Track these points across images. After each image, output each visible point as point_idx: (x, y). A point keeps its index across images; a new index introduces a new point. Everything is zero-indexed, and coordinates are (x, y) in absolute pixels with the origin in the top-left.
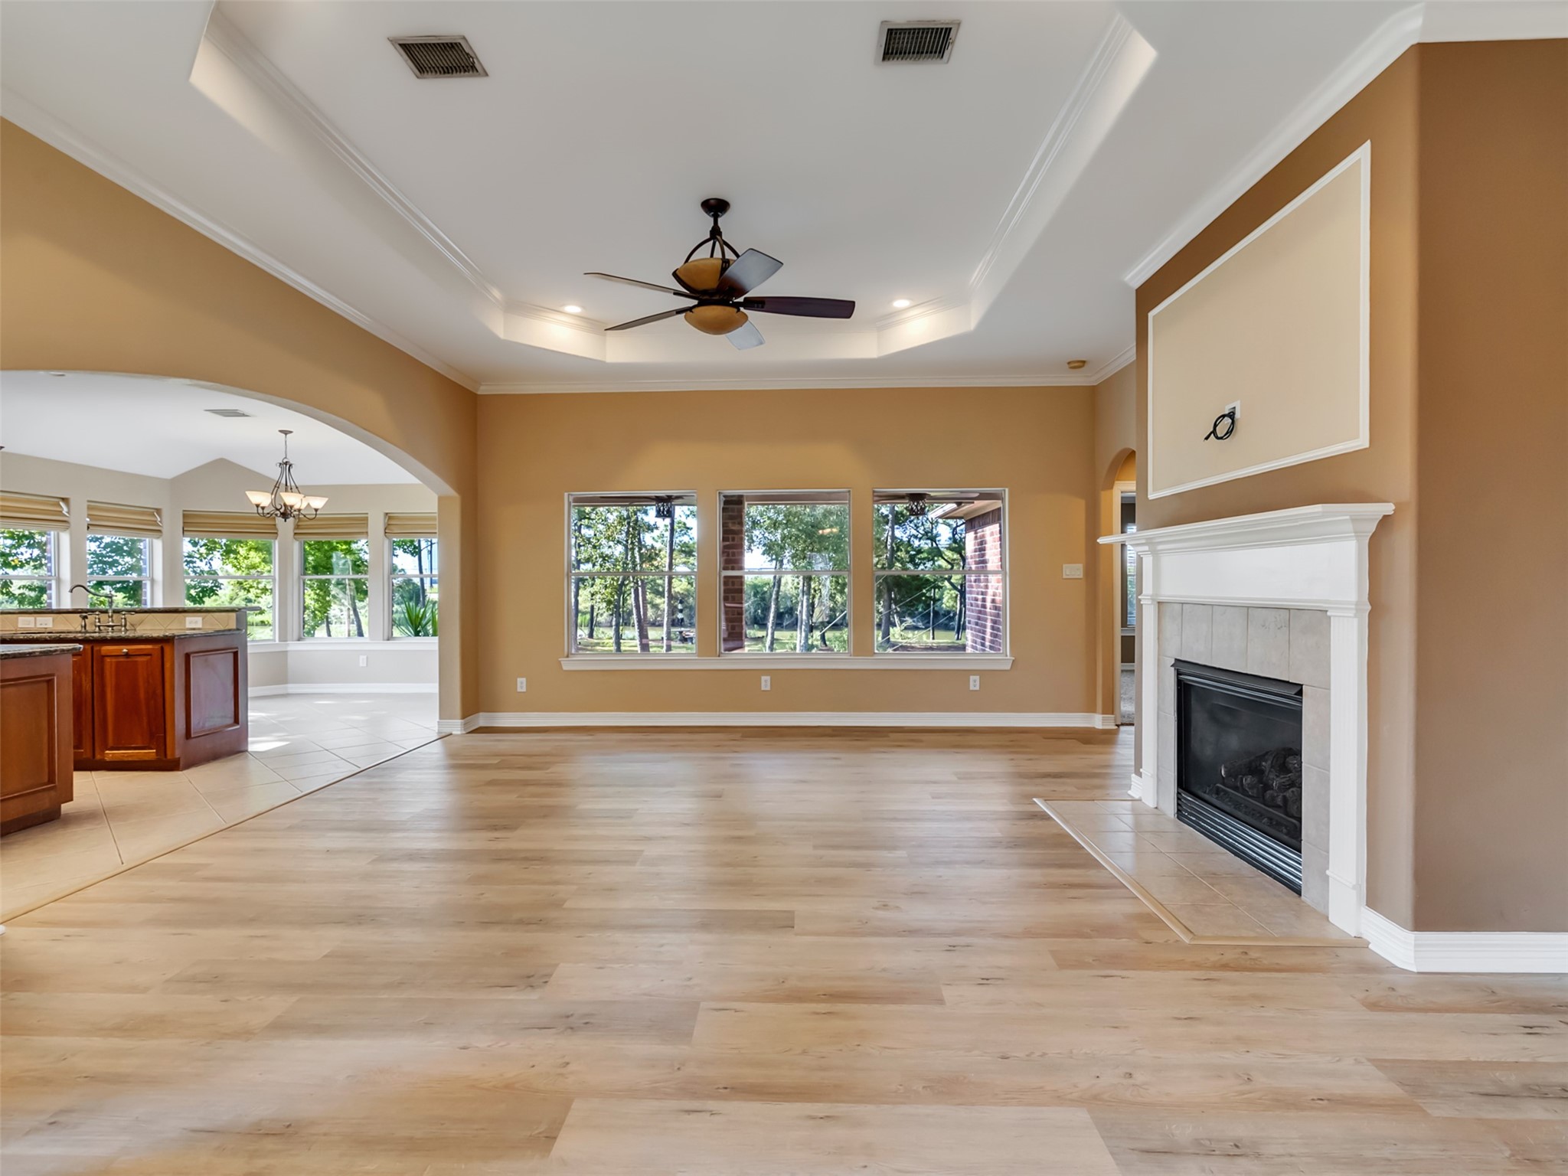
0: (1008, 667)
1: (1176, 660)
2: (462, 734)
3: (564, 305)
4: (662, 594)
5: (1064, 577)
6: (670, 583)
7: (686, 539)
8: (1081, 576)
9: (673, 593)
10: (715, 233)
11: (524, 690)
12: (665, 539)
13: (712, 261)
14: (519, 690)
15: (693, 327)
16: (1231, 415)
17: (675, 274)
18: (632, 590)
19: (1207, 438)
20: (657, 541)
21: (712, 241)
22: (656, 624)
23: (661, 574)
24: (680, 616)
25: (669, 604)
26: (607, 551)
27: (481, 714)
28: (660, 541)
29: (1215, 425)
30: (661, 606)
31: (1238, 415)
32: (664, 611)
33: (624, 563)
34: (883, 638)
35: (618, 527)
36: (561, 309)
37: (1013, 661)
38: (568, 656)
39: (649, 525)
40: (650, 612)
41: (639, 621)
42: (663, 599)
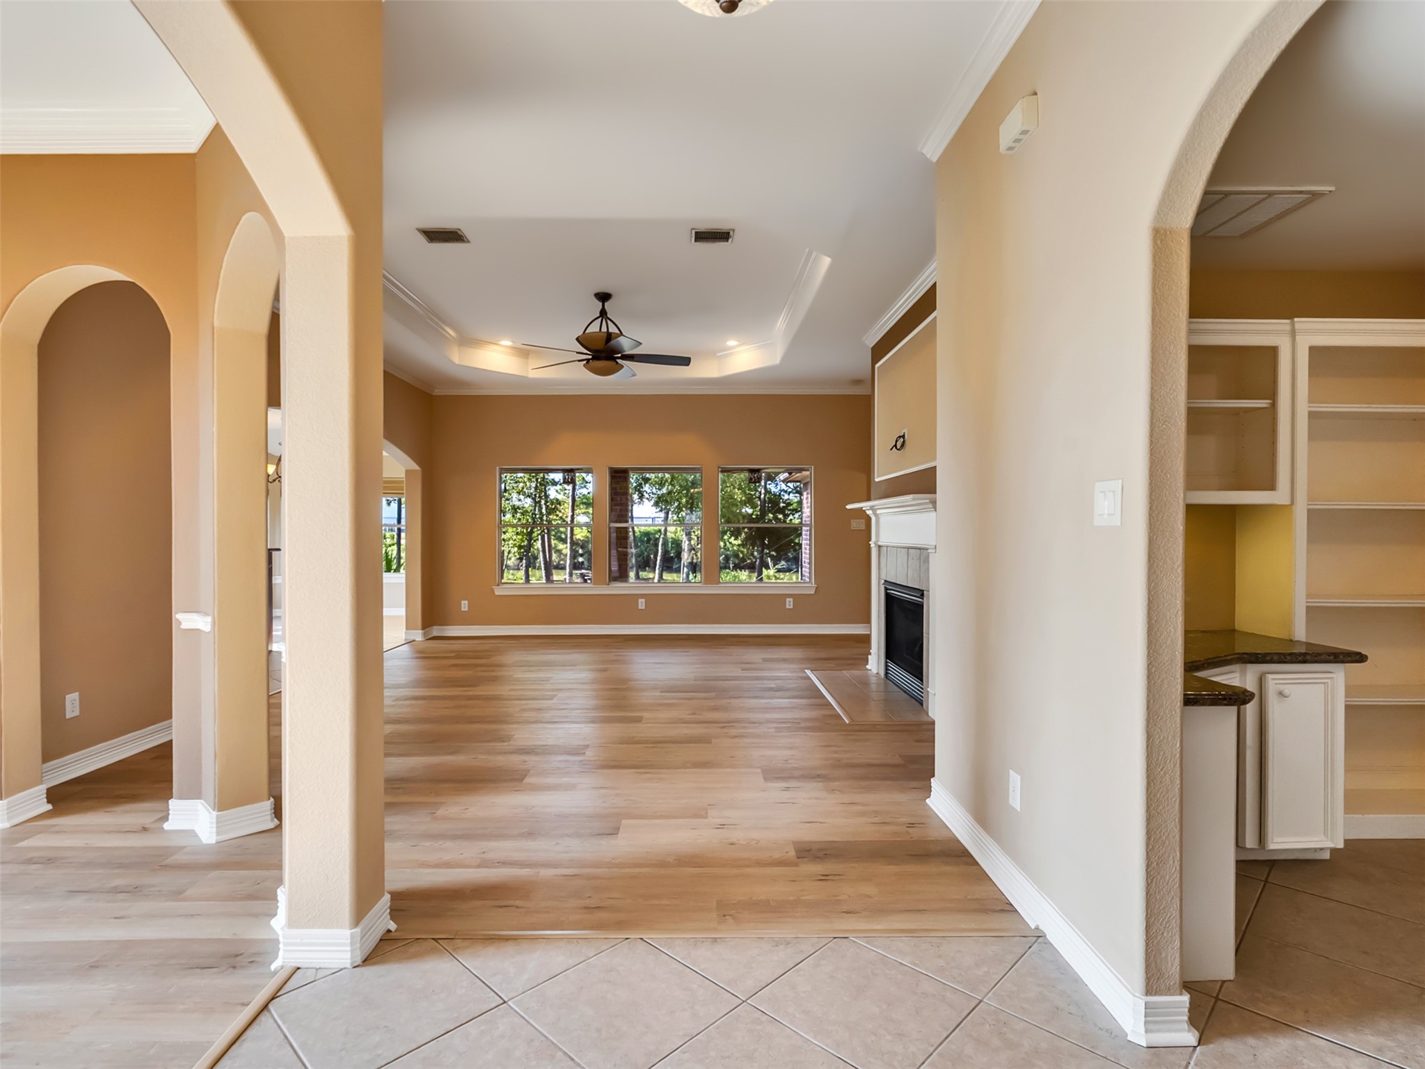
0: (813, 592)
1: (885, 581)
2: (422, 641)
3: (499, 341)
4: (564, 541)
5: (852, 528)
6: (572, 531)
7: (585, 491)
8: (864, 528)
9: (574, 539)
10: (603, 313)
11: (466, 609)
12: (567, 492)
13: (600, 334)
14: (463, 609)
15: (589, 372)
16: (903, 436)
17: (577, 339)
18: (540, 537)
19: (891, 449)
20: (560, 494)
21: (600, 319)
22: (560, 567)
23: (566, 525)
24: (581, 559)
25: (572, 550)
26: (517, 503)
27: (435, 627)
28: (562, 493)
29: (896, 441)
30: (564, 552)
31: (906, 437)
32: (566, 555)
33: (532, 514)
34: (757, 578)
35: (528, 484)
36: (498, 343)
37: (817, 588)
38: (498, 585)
39: (555, 481)
40: (554, 556)
41: (545, 563)
42: (565, 545)
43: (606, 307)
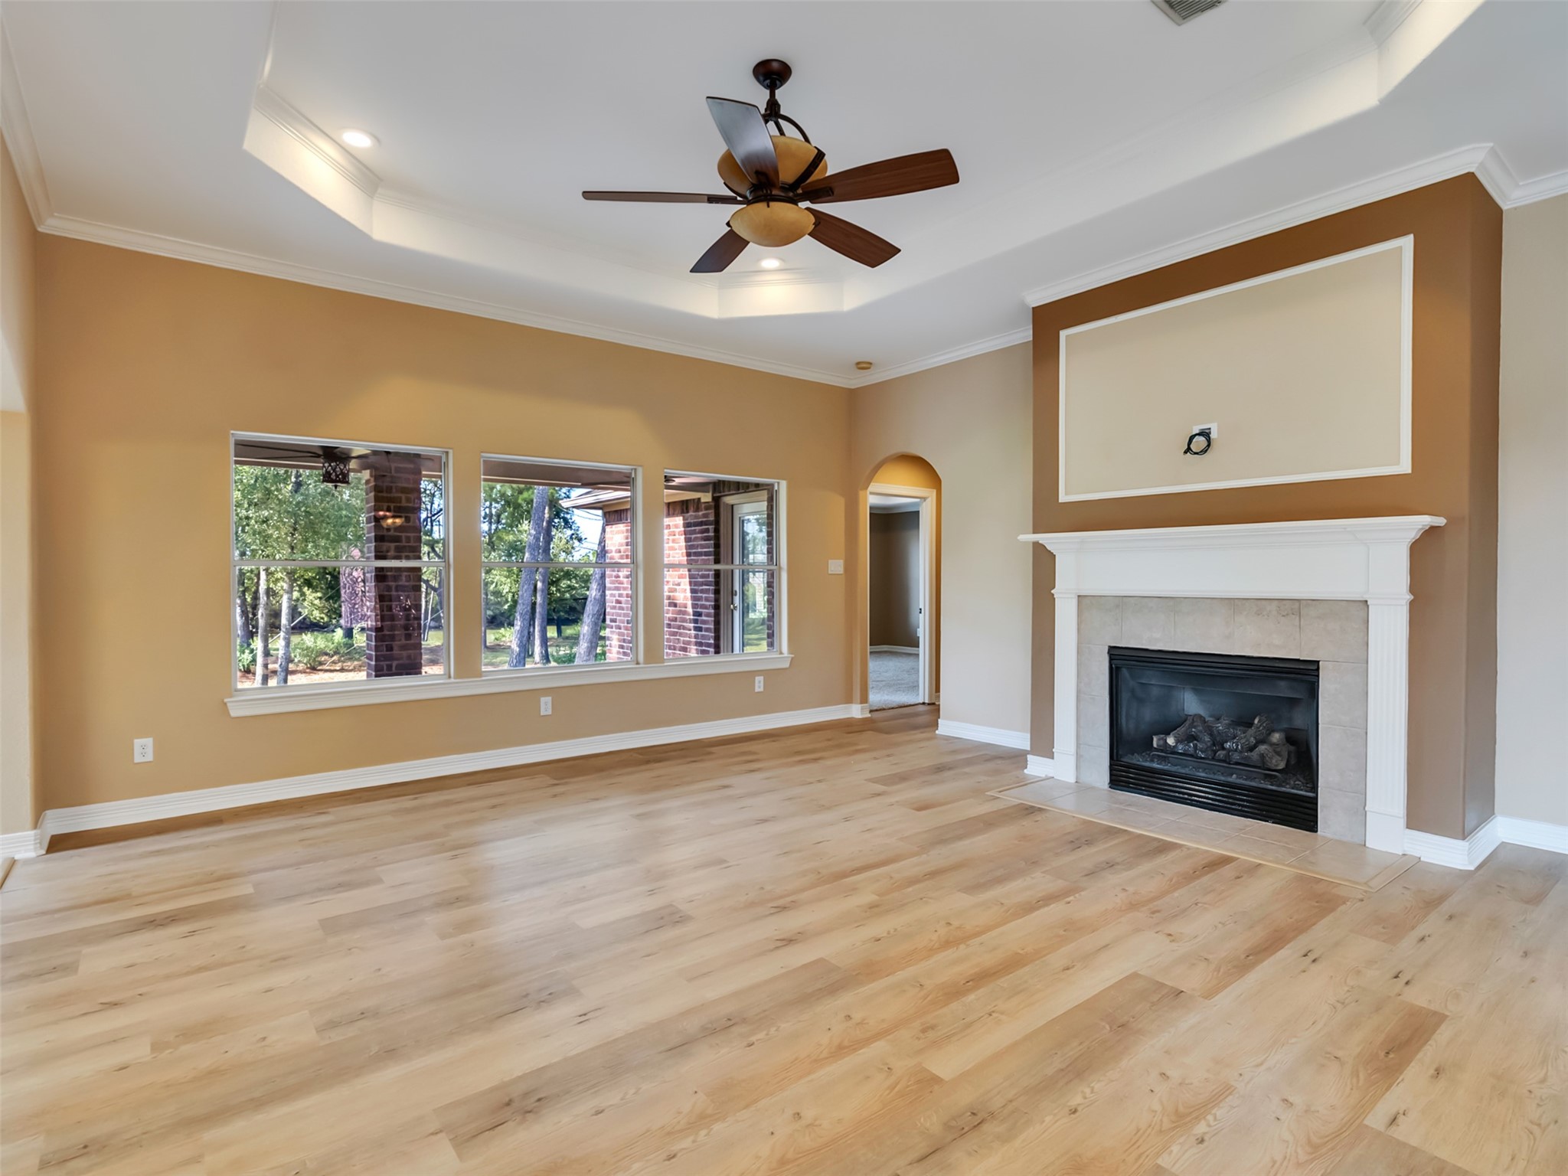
0: (786, 665)
1: (1111, 647)
2: (36, 856)
5: (830, 572)
8: (842, 572)
10: (773, 112)
14: (137, 760)
16: (1205, 434)
29: (1190, 442)
31: (1213, 436)
37: (792, 658)
38: (234, 694)
43: (777, 97)
